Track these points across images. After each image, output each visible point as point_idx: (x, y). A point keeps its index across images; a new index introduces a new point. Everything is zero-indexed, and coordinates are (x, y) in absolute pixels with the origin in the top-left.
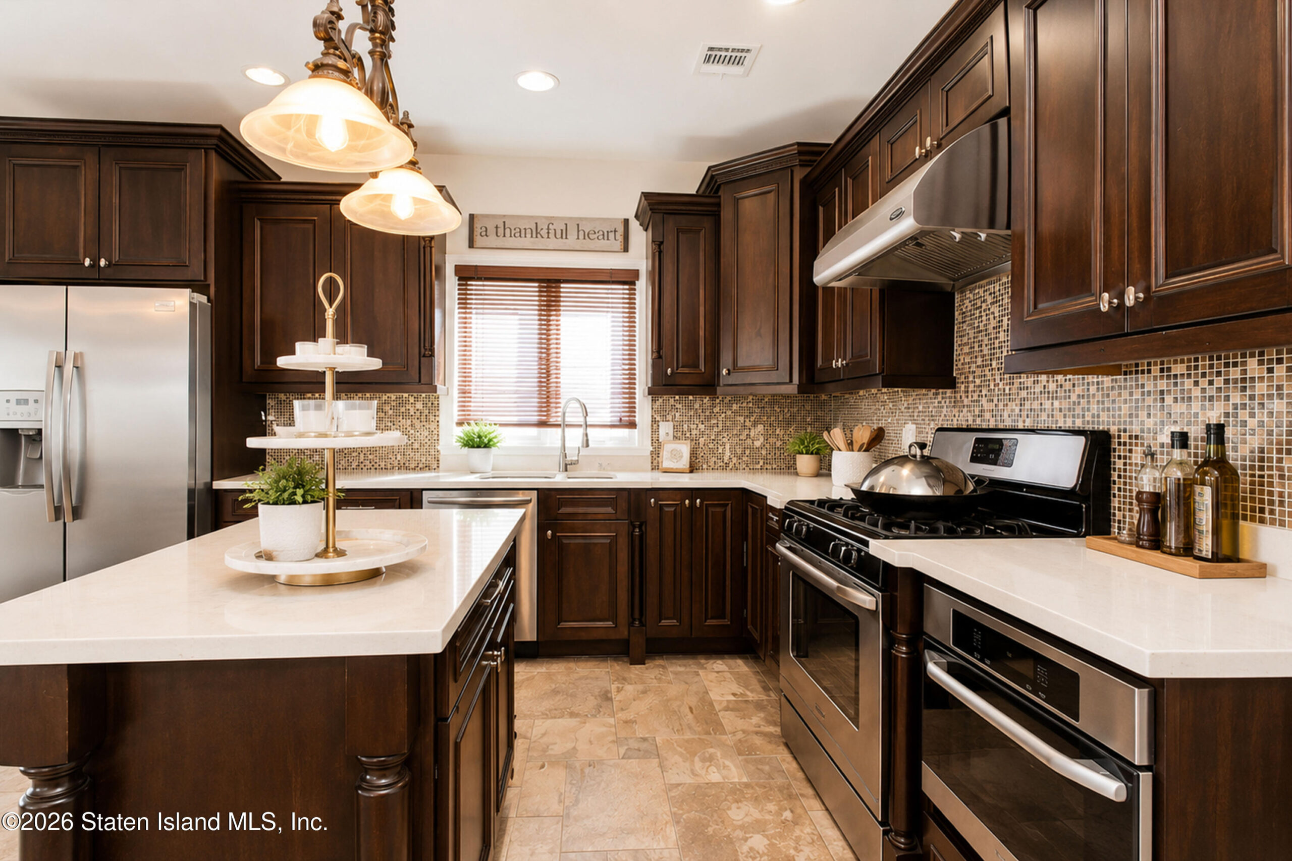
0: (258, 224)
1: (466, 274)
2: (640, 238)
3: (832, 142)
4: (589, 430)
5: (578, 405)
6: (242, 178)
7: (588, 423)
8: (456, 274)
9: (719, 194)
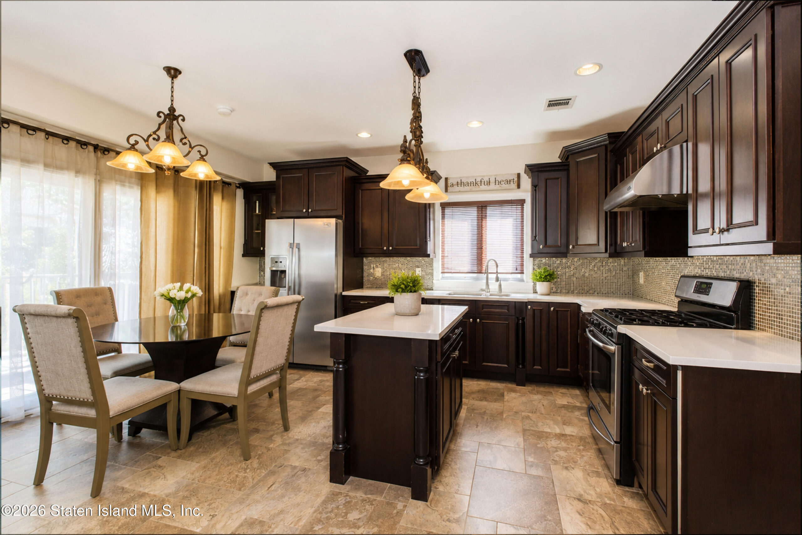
0: (360, 191)
1: (444, 206)
2: (527, 182)
3: (626, 130)
4: (499, 275)
5: (494, 262)
6: (356, 175)
7: (498, 272)
8: (441, 206)
9: (568, 161)
